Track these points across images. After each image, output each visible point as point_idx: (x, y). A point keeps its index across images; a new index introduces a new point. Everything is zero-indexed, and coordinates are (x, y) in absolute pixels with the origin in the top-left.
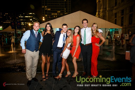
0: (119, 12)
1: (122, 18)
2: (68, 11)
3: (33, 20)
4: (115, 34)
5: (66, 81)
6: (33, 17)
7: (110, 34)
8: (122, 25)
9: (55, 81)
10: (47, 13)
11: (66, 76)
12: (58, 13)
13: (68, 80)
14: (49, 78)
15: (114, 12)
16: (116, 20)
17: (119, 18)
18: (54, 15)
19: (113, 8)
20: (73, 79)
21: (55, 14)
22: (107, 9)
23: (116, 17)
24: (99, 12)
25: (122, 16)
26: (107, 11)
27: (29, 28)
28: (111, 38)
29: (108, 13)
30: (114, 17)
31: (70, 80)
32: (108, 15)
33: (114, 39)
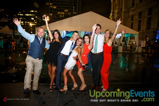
0: (136, 14)
1: (140, 21)
2: (77, 11)
3: (35, 19)
4: (131, 40)
5: (73, 95)
6: (35, 16)
7: (125, 40)
8: (139, 30)
9: (60, 94)
10: (52, 11)
11: (73, 89)
12: (65, 12)
13: (74, 94)
14: (53, 90)
15: (131, 13)
16: (132, 23)
17: (136, 21)
18: (60, 14)
19: (130, 10)
20: (80, 92)
21: (62, 13)
22: (123, 10)
23: (132, 20)
24: (114, 13)
25: (140, 19)
26: (123, 12)
27: (30, 29)
28: (126, 44)
29: (124, 15)
30: (130, 19)
31: (77, 93)
32: (124, 17)
33: (130, 46)
